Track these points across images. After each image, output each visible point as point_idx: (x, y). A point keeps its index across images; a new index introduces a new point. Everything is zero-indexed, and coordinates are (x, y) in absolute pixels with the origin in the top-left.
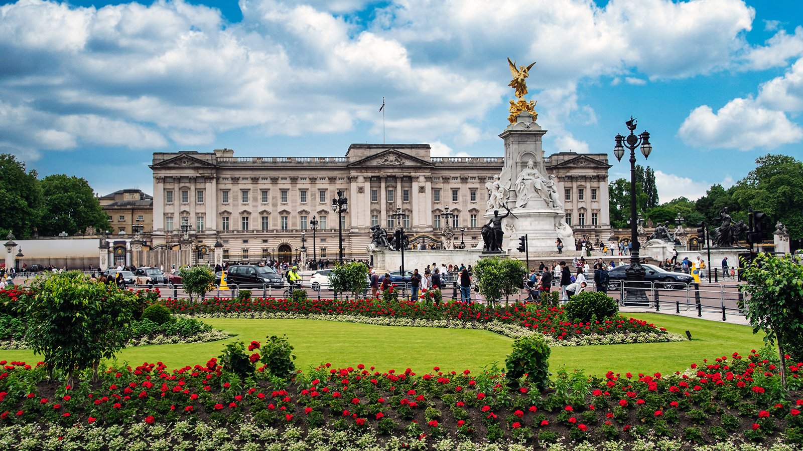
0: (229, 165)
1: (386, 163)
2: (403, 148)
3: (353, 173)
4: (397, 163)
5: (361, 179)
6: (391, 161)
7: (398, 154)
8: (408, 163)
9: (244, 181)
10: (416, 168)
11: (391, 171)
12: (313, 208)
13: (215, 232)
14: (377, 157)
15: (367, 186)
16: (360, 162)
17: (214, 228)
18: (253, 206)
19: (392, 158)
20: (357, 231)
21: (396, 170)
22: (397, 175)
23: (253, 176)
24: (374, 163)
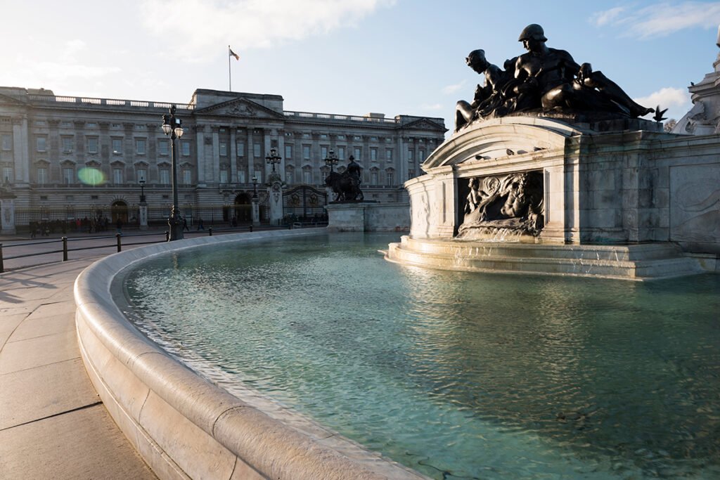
0: (45, 104)
1: (236, 113)
2: (255, 98)
3: (200, 121)
4: (248, 113)
5: (208, 129)
6: (242, 111)
7: (249, 103)
8: (260, 114)
9: (65, 126)
10: (267, 120)
11: (241, 121)
12: (153, 160)
13: (27, 186)
14: (225, 106)
15: (216, 137)
16: (207, 109)
17: (27, 180)
18: (78, 156)
19: (243, 107)
20: (205, 186)
21: (247, 121)
22: (249, 127)
23: (76, 120)
24: (223, 112)
